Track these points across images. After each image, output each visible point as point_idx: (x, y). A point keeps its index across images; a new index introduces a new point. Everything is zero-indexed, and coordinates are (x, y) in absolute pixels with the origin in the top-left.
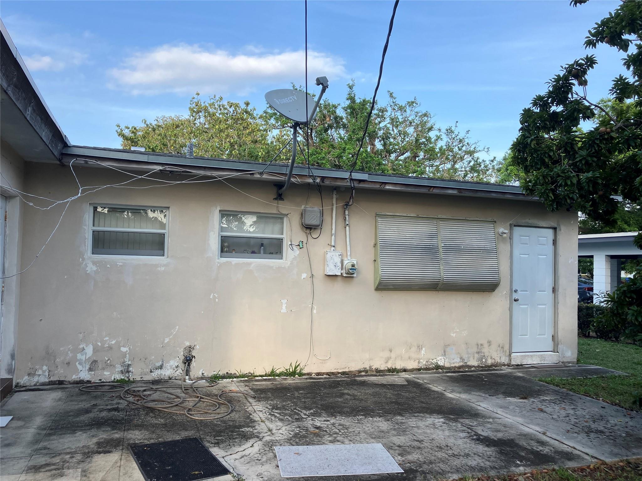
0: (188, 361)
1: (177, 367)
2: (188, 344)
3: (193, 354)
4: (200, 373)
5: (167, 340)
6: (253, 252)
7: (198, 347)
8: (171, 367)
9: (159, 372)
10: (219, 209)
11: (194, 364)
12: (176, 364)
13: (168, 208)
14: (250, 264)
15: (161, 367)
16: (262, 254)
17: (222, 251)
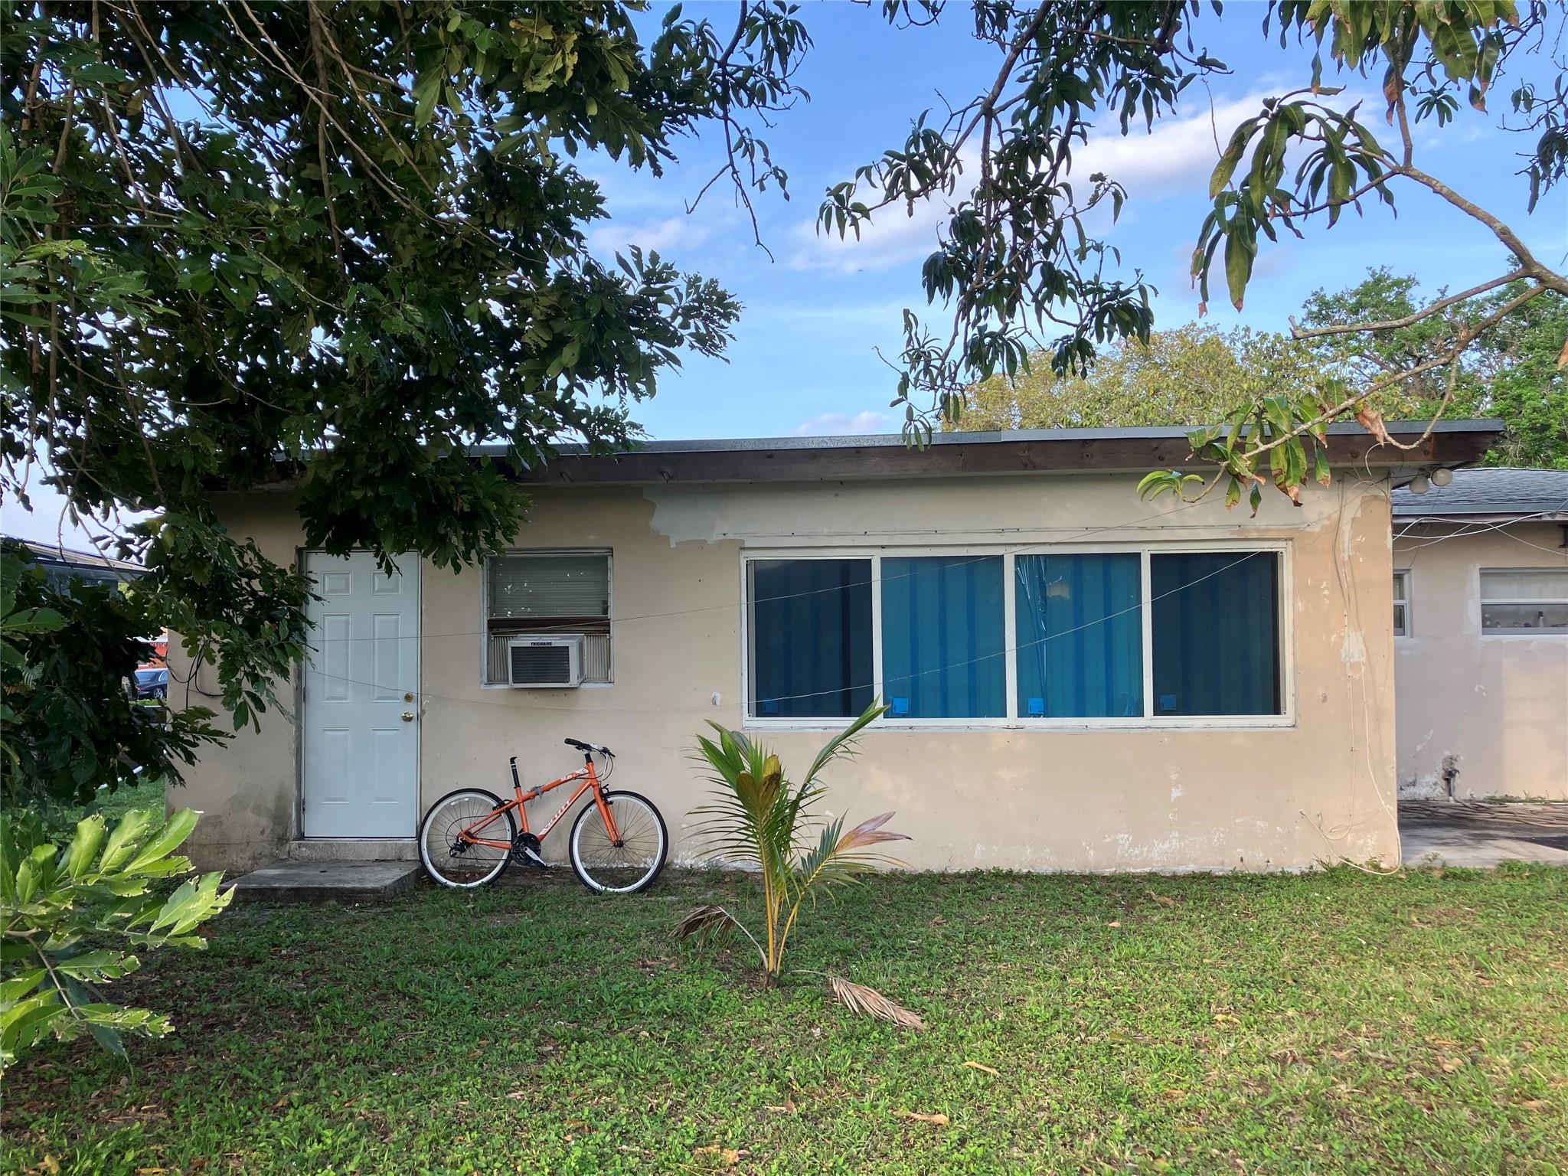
0: (1449, 776)
1: (1435, 784)
2: (1447, 753)
3: (1457, 768)
4: (1468, 794)
5: (1419, 748)
6: (1527, 625)
7: (1462, 758)
8: (1427, 783)
9: (1412, 789)
10: (1479, 566)
11: (1457, 781)
12: (1434, 780)
13: (1409, 570)
14: (1529, 643)
15: (1414, 784)
16: (1542, 628)
17: (1484, 625)
